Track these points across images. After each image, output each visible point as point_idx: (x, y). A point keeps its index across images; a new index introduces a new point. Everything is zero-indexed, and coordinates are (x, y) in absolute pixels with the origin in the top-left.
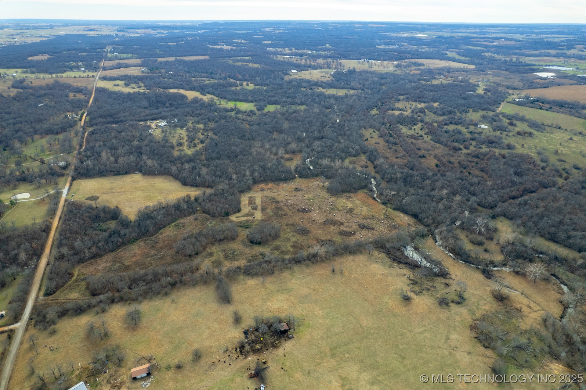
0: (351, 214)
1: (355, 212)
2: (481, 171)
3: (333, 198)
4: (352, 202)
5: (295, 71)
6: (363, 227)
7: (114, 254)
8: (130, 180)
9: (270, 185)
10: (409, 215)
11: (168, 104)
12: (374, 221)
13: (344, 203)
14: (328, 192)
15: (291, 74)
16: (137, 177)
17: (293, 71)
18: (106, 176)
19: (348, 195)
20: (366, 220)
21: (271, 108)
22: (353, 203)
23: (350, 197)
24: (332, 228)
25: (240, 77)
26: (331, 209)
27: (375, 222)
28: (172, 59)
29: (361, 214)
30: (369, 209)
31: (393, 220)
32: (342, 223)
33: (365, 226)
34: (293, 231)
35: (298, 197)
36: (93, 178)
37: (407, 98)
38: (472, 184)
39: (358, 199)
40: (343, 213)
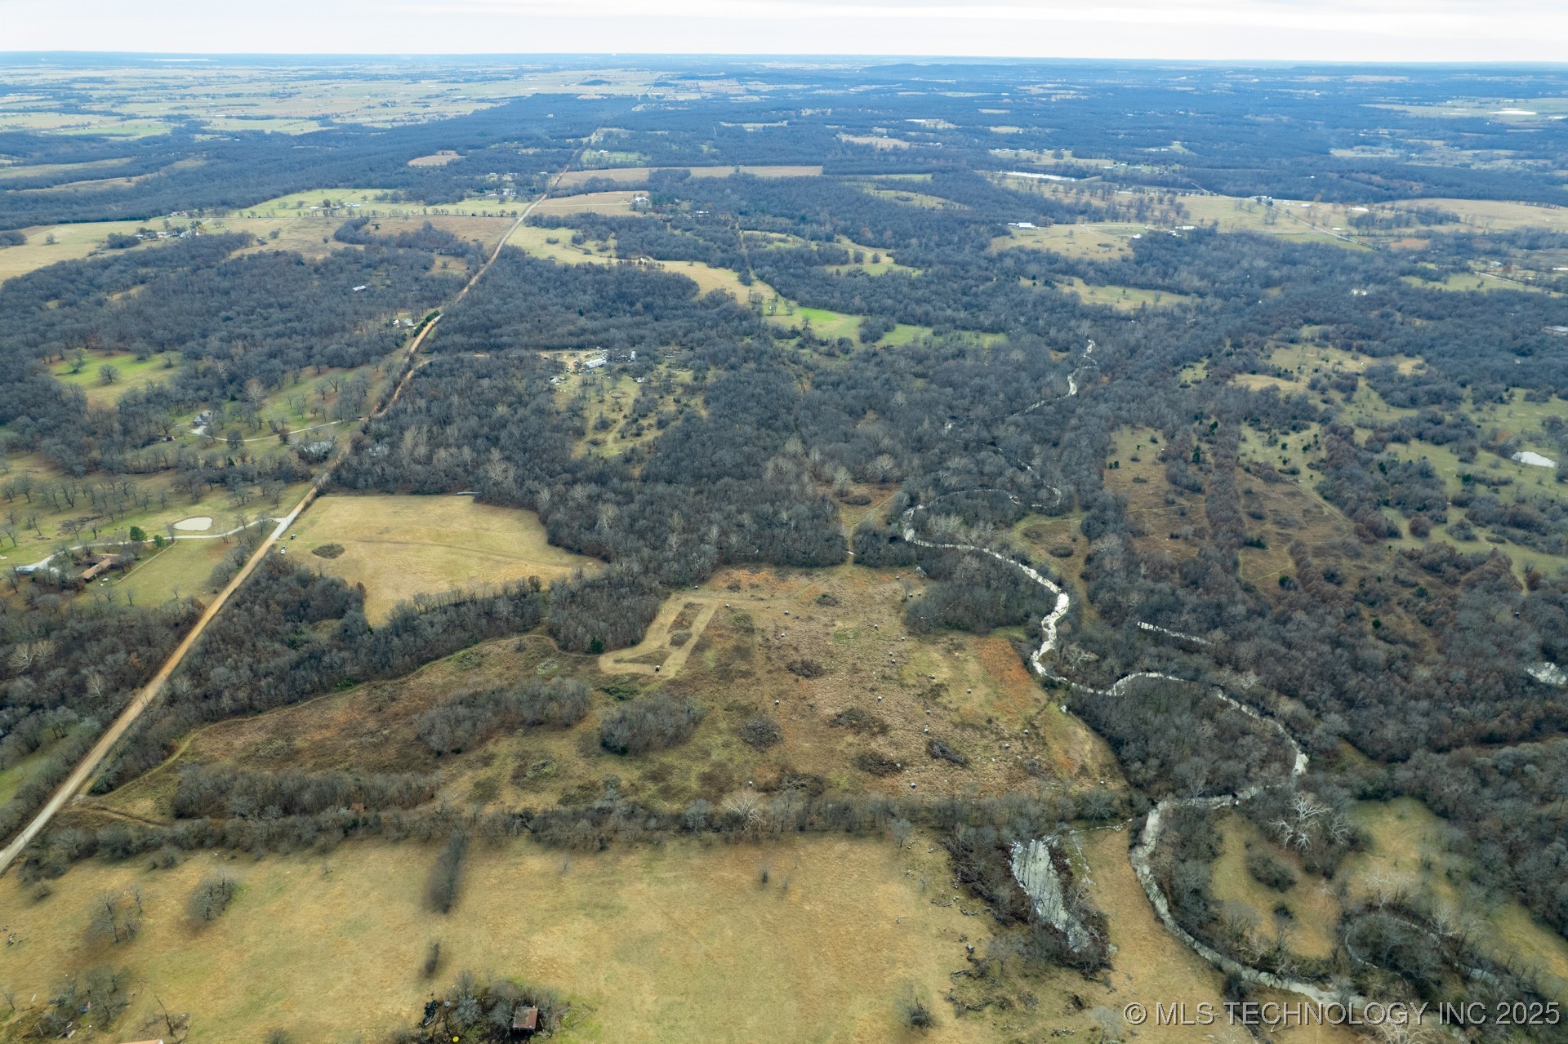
0: (929, 702)
1: (944, 699)
2: (1423, 622)
3: (910, 644)
4: (957, 665)
5: (1029, 225)
6: (939, 751)
7: (288, 710)
8: (439, 511)
9: (766, 574)
10: (1103, 735)
11: (639, 306)
12: (983, 737)
13: (931, 663)
14: (906, 622)
15: (1014, 232)
16: (457, 509)
17: (1021, 225)
18: (392, 493)
19: (957, 637)
20: (963, 730)
21: (902, 336)
22: (956, 668)
23: (959, 647)
24: (850, 738)
25: (870, 235)
26: (884, 677)
27: (985, 742)
28: (725, 172)
29: (957, 710)
30: (993, 698)
31: (1045, 744)
32: (884, 729)
33: (943, 751)
34: (734, 731)
35: (813, 625)
36: (364, 494)
37: (1325, 337)
38: (1358, 666)
39: (978, 658)
40: (907, 698)
